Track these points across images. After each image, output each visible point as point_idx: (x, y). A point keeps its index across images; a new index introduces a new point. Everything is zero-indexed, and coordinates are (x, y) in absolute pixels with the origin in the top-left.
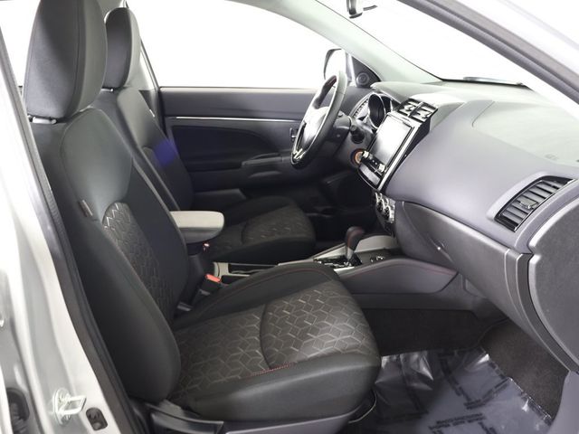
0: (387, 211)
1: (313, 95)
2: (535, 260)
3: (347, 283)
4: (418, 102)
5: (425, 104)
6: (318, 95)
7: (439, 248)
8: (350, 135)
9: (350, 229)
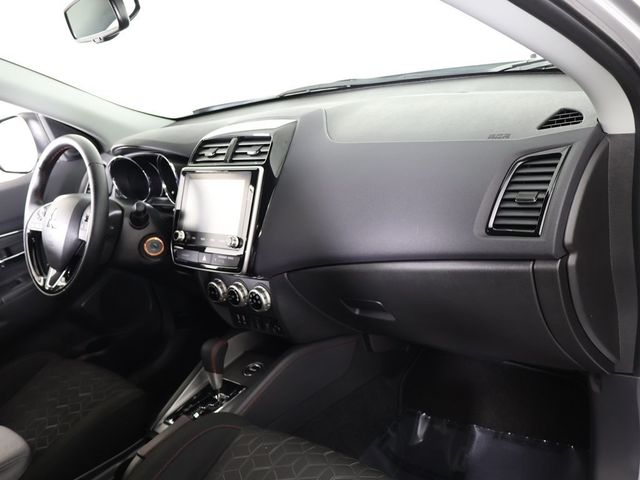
0: (254, 297)
1: (26, 186)
2: (572, 260)
3: (259, 419)
4: (228, 140)
5: (241, 139)
6: (34, 182)
7: (357, 312)
8: (126, 221)
9: (205, 347)
